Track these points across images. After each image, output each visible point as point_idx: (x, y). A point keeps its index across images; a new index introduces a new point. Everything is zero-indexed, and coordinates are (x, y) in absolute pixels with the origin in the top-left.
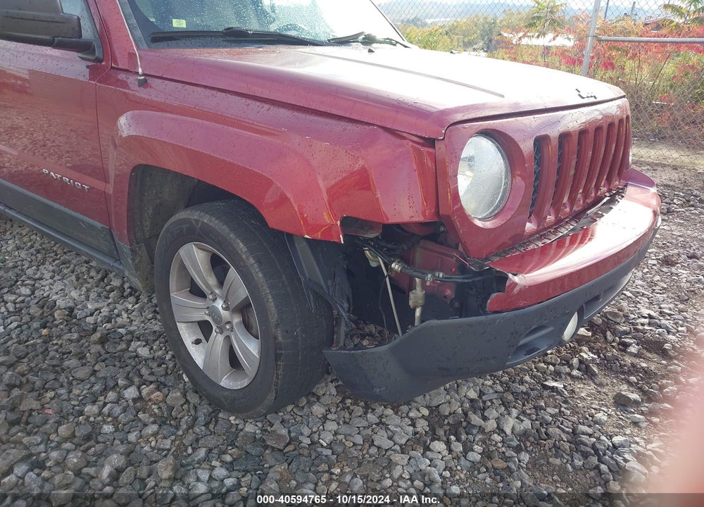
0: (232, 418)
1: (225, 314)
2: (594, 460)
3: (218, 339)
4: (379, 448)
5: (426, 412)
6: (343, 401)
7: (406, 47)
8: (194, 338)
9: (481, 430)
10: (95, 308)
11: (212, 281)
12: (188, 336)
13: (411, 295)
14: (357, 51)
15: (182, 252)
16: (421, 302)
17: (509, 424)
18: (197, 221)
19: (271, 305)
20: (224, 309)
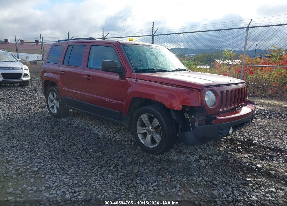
0: (152, 155)
1: (152, 130)
2: (239, 164)
3: (149, 137)
4: (188, 161)
5: (198, 156)
6: (177, 154)
7: (189, 71)
8: (142, 137)
9: (212, 159)
10: (109, 135)
11: (149, 122)
12: (140, 136)
13: (196, 124)
14: (178, 73)
15: (142, 116)
16: (198, 125)
17: (219, 158)
18: (147, 109)
19: (165, 125)
20: (151, 128)
